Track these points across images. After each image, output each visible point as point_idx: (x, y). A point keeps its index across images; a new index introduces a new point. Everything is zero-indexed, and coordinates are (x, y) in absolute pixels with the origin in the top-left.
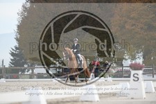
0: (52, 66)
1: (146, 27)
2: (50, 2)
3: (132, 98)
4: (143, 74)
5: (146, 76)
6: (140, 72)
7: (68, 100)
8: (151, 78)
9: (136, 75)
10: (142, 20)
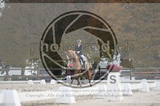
0: (27, 68)
1: (124, 28)
2: (26, 2)
3: (109, 101)
4: (121, 76)
5: (123, 78)
6: (117, 74)
7: (44, 102)
8: (128, 80)
9: (113, 78)
10: (119, 21)
